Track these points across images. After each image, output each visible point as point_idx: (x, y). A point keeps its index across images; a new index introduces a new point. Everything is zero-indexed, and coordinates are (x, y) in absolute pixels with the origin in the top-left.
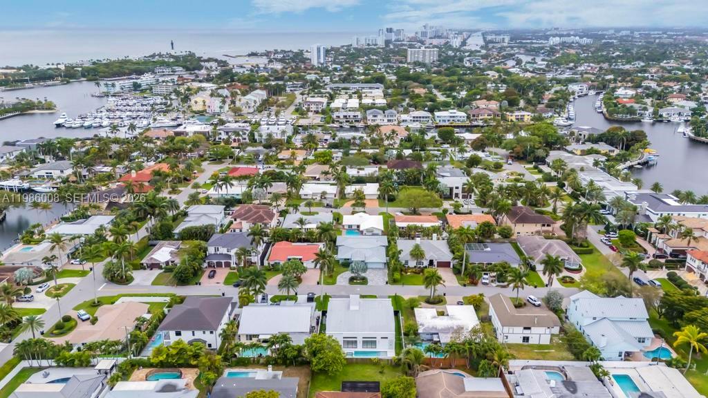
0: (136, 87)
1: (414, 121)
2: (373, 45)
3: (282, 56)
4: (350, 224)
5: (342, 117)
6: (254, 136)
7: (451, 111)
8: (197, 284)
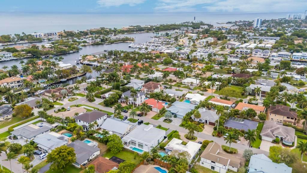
0: (167, 34)
1: (279, 56)
2: (299, 18)
3: (242, 23)
4: (189, 97)
5: (239, 51)
6: (189, 56)
7: (303, 53)
8: (111, 107)
